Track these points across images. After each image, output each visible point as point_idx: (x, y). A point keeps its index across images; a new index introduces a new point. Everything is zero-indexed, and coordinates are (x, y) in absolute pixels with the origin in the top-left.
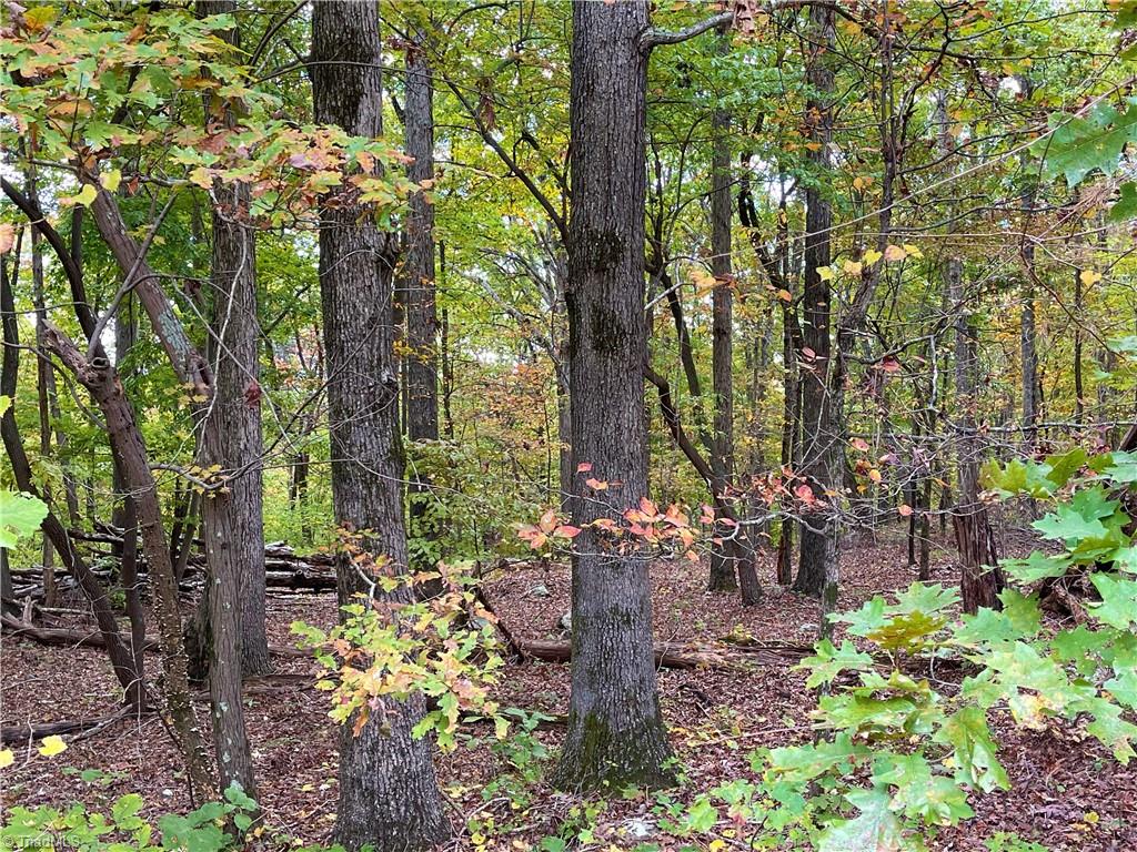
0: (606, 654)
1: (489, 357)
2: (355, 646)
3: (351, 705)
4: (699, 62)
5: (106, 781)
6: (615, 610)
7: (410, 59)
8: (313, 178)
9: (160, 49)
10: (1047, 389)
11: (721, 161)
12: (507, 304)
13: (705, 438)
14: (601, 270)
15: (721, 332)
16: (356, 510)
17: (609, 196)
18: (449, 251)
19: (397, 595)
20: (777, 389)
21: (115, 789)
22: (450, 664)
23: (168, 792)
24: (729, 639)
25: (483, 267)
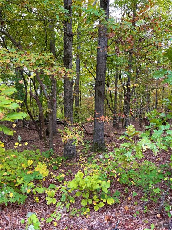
0: (98, 135)
1: (86, 96)
2: (66, 133)
3: (65, 140)
4: (114, 58)
5: (36, 147)
6: (99, 129)
7: (77, 57)
8: (62, 74)
9: (43, 57)
10: (159, 102)
11: (117, 71)
12: (89, 89)
13: (113, 107)
14: (99, 86)
15: (116, 94)
16: (67, 115)
17: (101, 76)
18: (82, 82)
19: (72, 126)
20: (123, 101)
21: (37, 148)
22: (77, 135)
23: (43, 149)
24: (115, 133)
25: (86, 84)
